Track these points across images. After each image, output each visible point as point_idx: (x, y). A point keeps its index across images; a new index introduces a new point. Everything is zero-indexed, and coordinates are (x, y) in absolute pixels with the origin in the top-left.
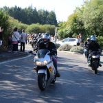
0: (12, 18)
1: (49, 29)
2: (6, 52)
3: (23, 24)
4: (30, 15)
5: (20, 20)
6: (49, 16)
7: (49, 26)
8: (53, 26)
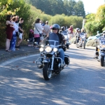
0: (34, 8)
1: (76, 21)
2: (26, 46)
3: (46, 15)
4: (54, 5)
5: (42, 10)
6: (76, 6)
7: (76, 17)
8: (81, 18)
